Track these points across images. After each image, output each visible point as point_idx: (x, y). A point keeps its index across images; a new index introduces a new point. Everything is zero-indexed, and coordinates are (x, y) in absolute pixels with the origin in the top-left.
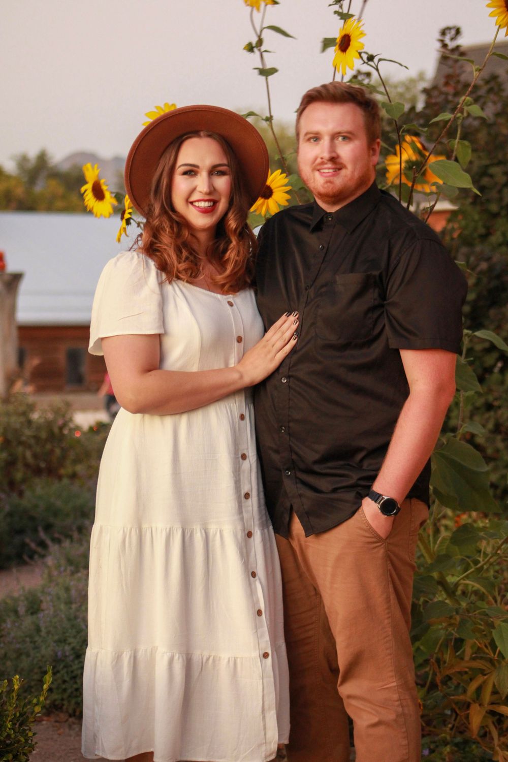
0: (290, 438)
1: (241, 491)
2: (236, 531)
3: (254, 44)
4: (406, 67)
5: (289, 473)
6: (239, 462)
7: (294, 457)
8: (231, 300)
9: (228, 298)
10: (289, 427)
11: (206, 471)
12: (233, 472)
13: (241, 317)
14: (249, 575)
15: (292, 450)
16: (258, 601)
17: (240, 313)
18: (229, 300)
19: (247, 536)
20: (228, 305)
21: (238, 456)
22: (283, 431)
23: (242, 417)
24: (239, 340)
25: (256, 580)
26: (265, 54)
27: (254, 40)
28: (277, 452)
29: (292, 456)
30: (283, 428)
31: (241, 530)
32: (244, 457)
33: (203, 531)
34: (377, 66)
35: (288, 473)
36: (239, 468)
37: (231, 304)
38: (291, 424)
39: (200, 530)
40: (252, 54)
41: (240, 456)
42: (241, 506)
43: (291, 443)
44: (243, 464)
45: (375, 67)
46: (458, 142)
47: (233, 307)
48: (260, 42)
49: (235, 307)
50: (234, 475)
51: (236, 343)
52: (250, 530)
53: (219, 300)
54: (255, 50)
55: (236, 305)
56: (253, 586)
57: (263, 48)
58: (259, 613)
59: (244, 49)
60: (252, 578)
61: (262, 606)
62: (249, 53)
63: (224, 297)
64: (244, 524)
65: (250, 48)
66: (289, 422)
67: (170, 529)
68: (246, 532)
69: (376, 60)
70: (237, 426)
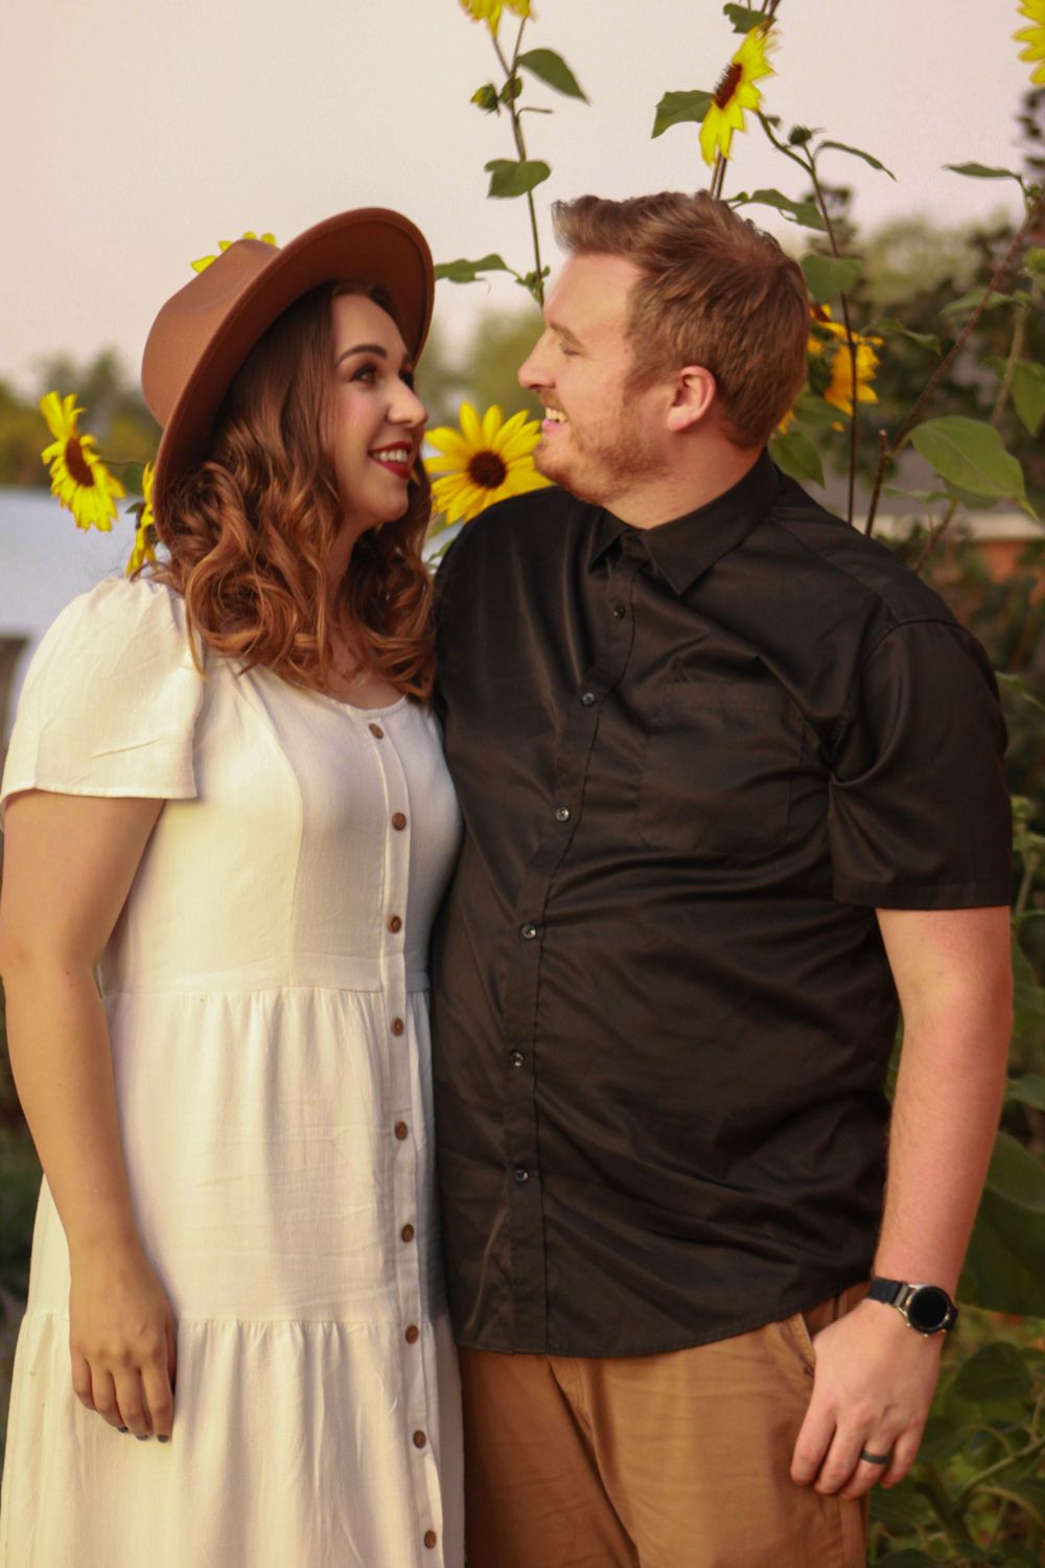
0: (535, 1085)
1: (393, 1221)
2: (376, 1328)
3: (499, 91)
4: (889, 173)
5: (526, 1175)
6: (391, 1143)
7: (545, 1134)
8: (378, 722)
9: (369, 718)
10: (534, 1053)
11: (305, 1170)
12: (374, 1174)
13: (403, 765)
14: (406, 1443)
15: (539, 1115)
16: (427, 1511)
17: (400, 757)
18: (373, 721)
19: (404, 1337)
20: (369, 735)
21: (387, 1130)
22: (517, 1064)
23: (398, 1027)
24: (399, 823)
25: (424, 1455)
26: (524, 118)
27: (500, 82)
28: (497, 1116)
29: (537, 1130)
30: (518, 1055)
31: (390, 1323)
32: (401, 1131)
33: (298, 1330)
34: (812, 161)
35: (521, 1175)
36: (393, 1160)
37: (377, 733)
38: (541, 1048)
39: (291, 1326)
40: (494, 113)
41: (392, 1129)
42: (394, 1261)
43: (538, 1096)
44: (398, 1149)
45: (808, 162)
46: (1017, 367)
47: (382, 741)
48: (514, 87)
49: (387, 740)
50: (376, 1180)
51: (389, 830)
52: (415, 1324)
53: (347, 718)
54: (502, 107)
55: (390, 737)
56: (417, 1471)
57: (519, 103)
58: (429, 1539)
59: (473, 100)
60: (414, 1449)
61: (437, 1523)
62: (485, 112)
63: (361, 713)
64: (398, 1308)
65: (489, 100)
66: (535, 1041)
67: (206, 1325)
68: (404, 1328)
69: (812, 145)
70: (385, 1050)
